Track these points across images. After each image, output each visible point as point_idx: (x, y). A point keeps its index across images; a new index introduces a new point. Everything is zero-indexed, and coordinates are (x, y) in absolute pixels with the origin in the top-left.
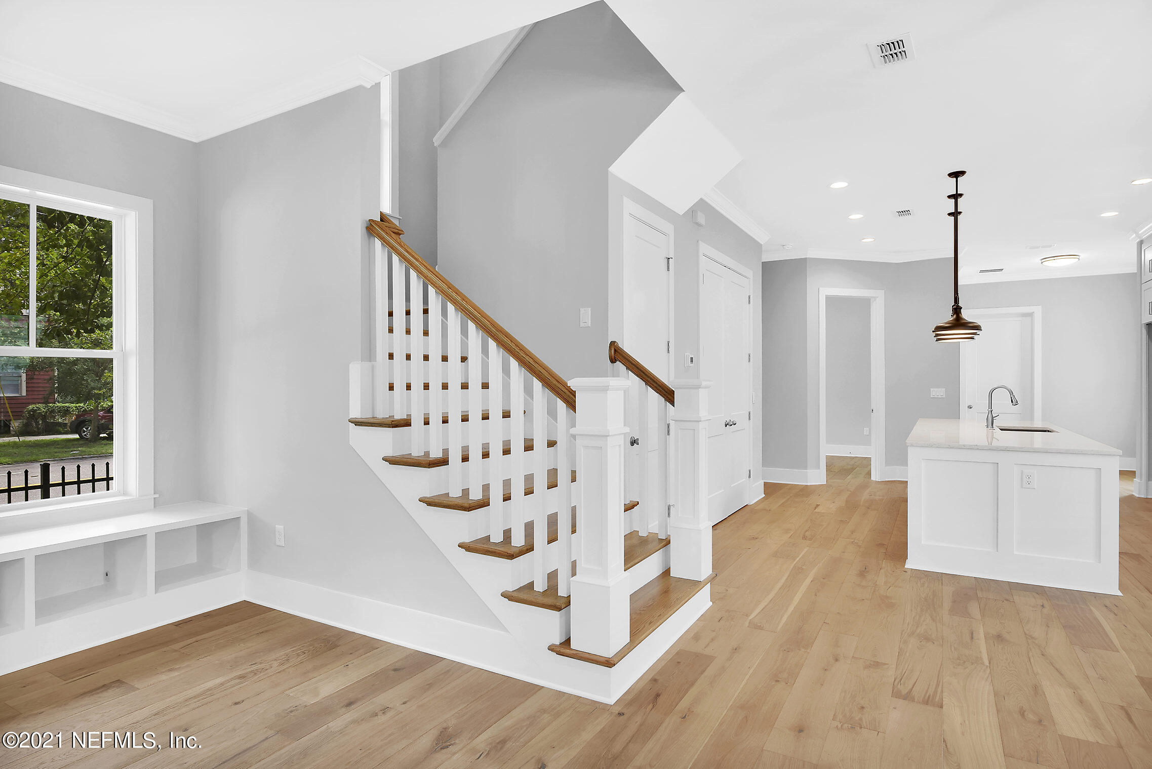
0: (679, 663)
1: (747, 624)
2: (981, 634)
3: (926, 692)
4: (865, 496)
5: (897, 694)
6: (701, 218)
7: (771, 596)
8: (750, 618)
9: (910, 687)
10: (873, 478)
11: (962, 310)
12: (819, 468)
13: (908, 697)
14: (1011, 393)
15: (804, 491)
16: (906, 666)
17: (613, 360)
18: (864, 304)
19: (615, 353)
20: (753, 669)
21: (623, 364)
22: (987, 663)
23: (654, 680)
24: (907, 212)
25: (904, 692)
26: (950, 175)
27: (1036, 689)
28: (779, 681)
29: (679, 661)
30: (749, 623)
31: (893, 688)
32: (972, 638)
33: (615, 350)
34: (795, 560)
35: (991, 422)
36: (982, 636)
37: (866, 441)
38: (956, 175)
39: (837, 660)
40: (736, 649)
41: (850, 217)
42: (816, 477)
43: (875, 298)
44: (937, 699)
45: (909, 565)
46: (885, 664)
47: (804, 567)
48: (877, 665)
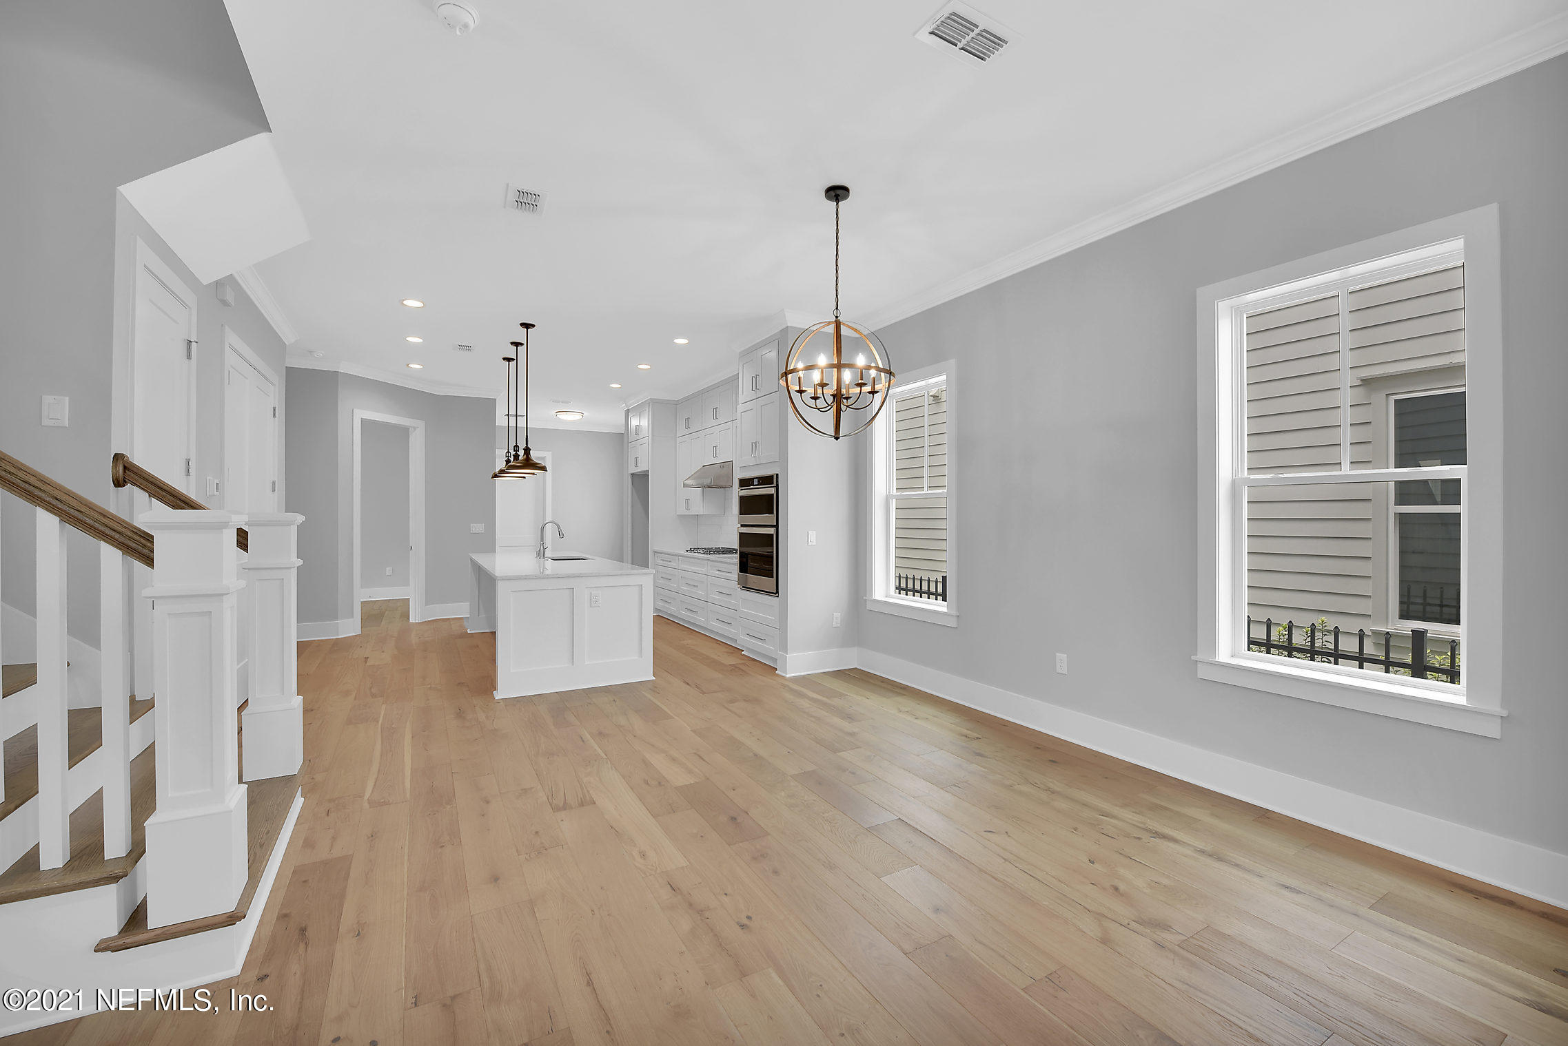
0: (305, 881)
1: (366, 805)
2: (587, 736)
3: (577, 796)
4: (414, 639)
5: (557, 809)
6: (230, 296)
7: (375, 768)
8: (366, 797)
9: (563, 799)
10: (412, 620)
11: (531, 451)
12: (352, 617)
13: (565, 807)
14: (559, 527)
15: (339, 646)
16: (550, 783)
17: (118, 483)
18: (403, 433)
19: (125, 472)
20: (406, 848)
21: (142, 489)
22: (605, 757)
23: (283, 917)
24: (468, 348)
25: (561, 805)
26: (522, 325)
27: (646, 763)
28: (443, 846)
29: (304, 879)
30: (369, 803)
31: (551, 805)
32: (583, 741)
33: (125, 468)
34: (378, 722)
35: (541, 554)
36: (588, 736)
37: (406, 583)
38: (527, 326)
39: (488, 802)
40: (372, 836)
41: (408, 339)
42: (349, 627)
43: (415, 428)
44: (588, 798)
45: (499, 695)
46: (532, 788)
47: (393, 726)
48: (525, 791)
